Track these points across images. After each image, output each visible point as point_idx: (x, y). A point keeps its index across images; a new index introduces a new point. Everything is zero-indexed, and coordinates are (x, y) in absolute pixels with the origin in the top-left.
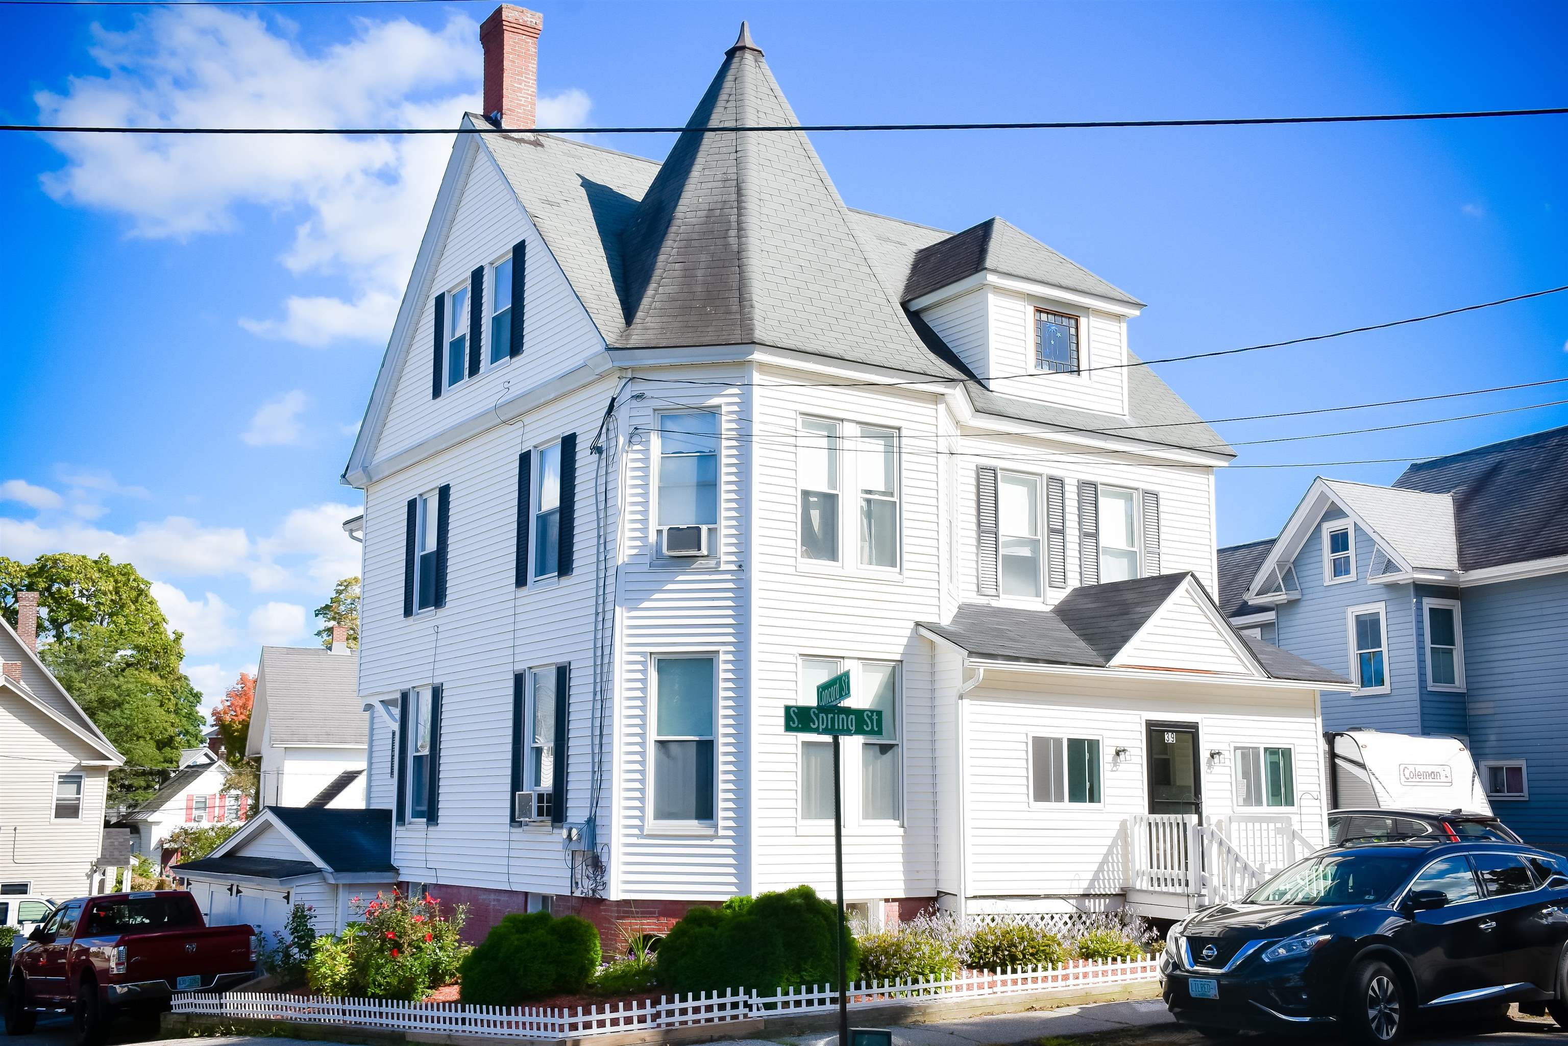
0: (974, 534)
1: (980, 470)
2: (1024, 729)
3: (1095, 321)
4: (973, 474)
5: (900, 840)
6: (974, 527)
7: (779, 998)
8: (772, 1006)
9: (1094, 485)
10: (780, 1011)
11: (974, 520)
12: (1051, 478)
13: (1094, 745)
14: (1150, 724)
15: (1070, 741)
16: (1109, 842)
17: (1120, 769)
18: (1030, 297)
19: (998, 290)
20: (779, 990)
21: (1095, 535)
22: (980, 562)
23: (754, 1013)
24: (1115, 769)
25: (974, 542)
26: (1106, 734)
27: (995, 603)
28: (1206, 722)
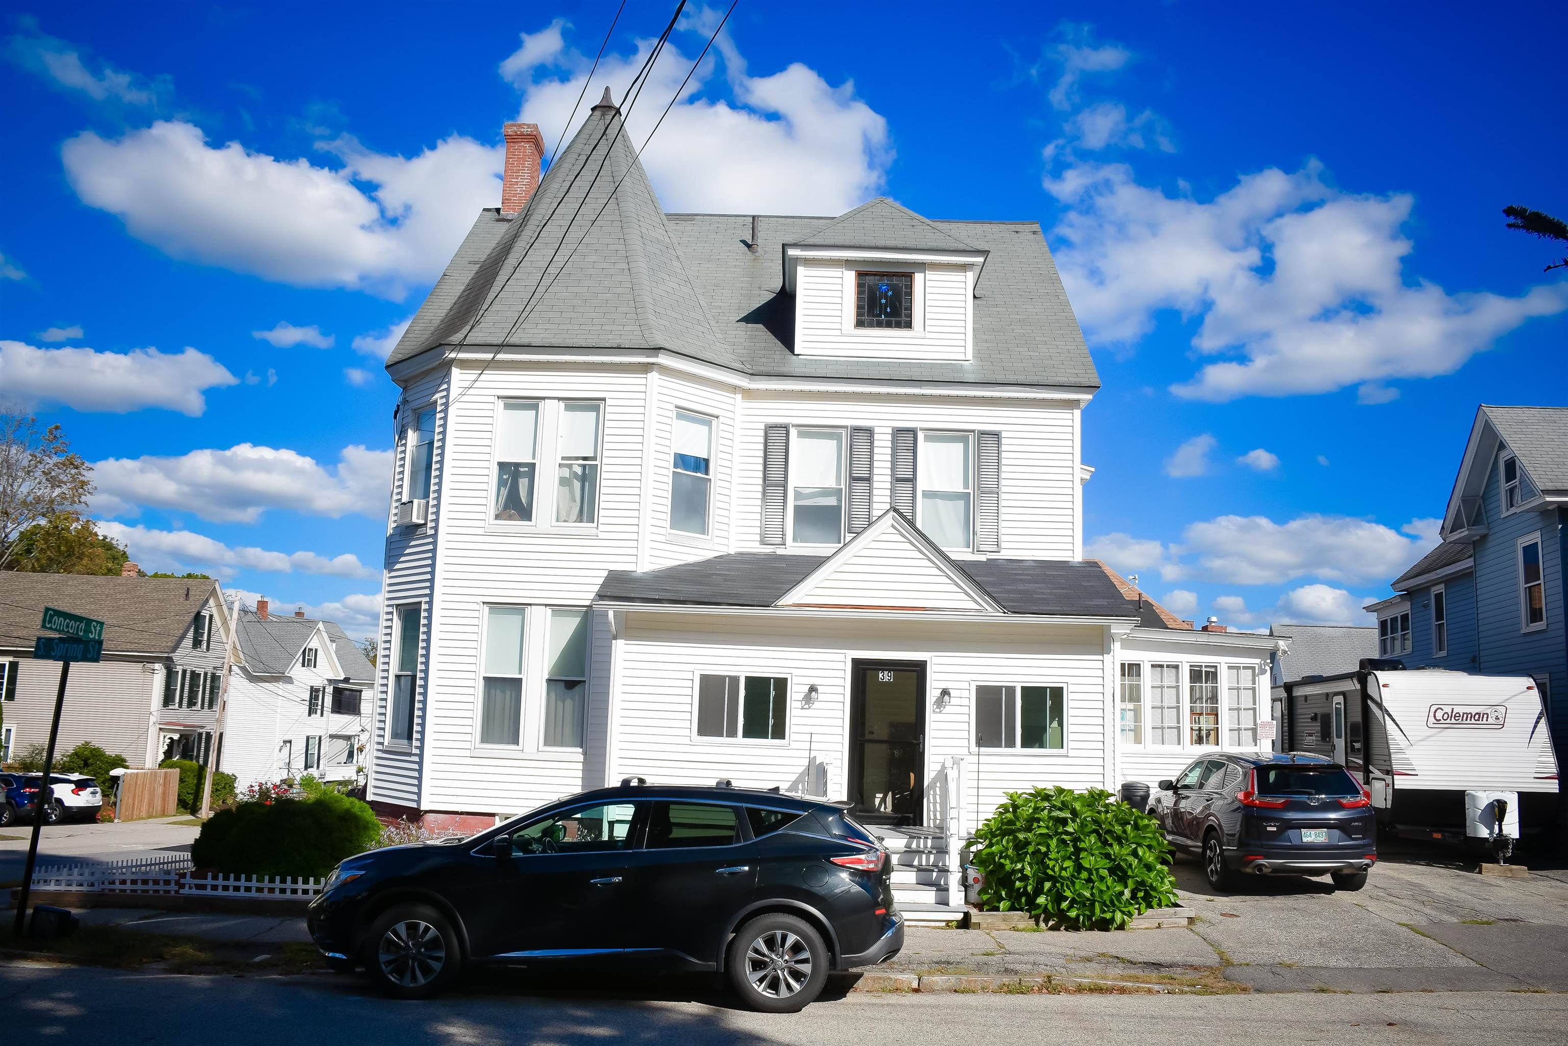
0: (760, 488)
1: (770, 429)
2: (691, 668)
3: (930, 275)
4: (762, 433)
5: (580, 766)
6: (760, 481)
7: (209, 881)
8: (203, 887)
9: (913, 432)
10: (209, 892)
11: (761, 474)
12: (857, 429)
13: (781, 684)
14: (856, 663)
15: (750, 681)
16: (793, 777)
17: (813, 707)
18: (848, 264)
19: (808, 262)
20: (210, 874)
21: (912, 480)
22: (764, 513)
23: (185, 891)
24: (807, 706)
25: (760, 495)
26: (796, 672)
27: (780, 551)
28: (935, 660)
